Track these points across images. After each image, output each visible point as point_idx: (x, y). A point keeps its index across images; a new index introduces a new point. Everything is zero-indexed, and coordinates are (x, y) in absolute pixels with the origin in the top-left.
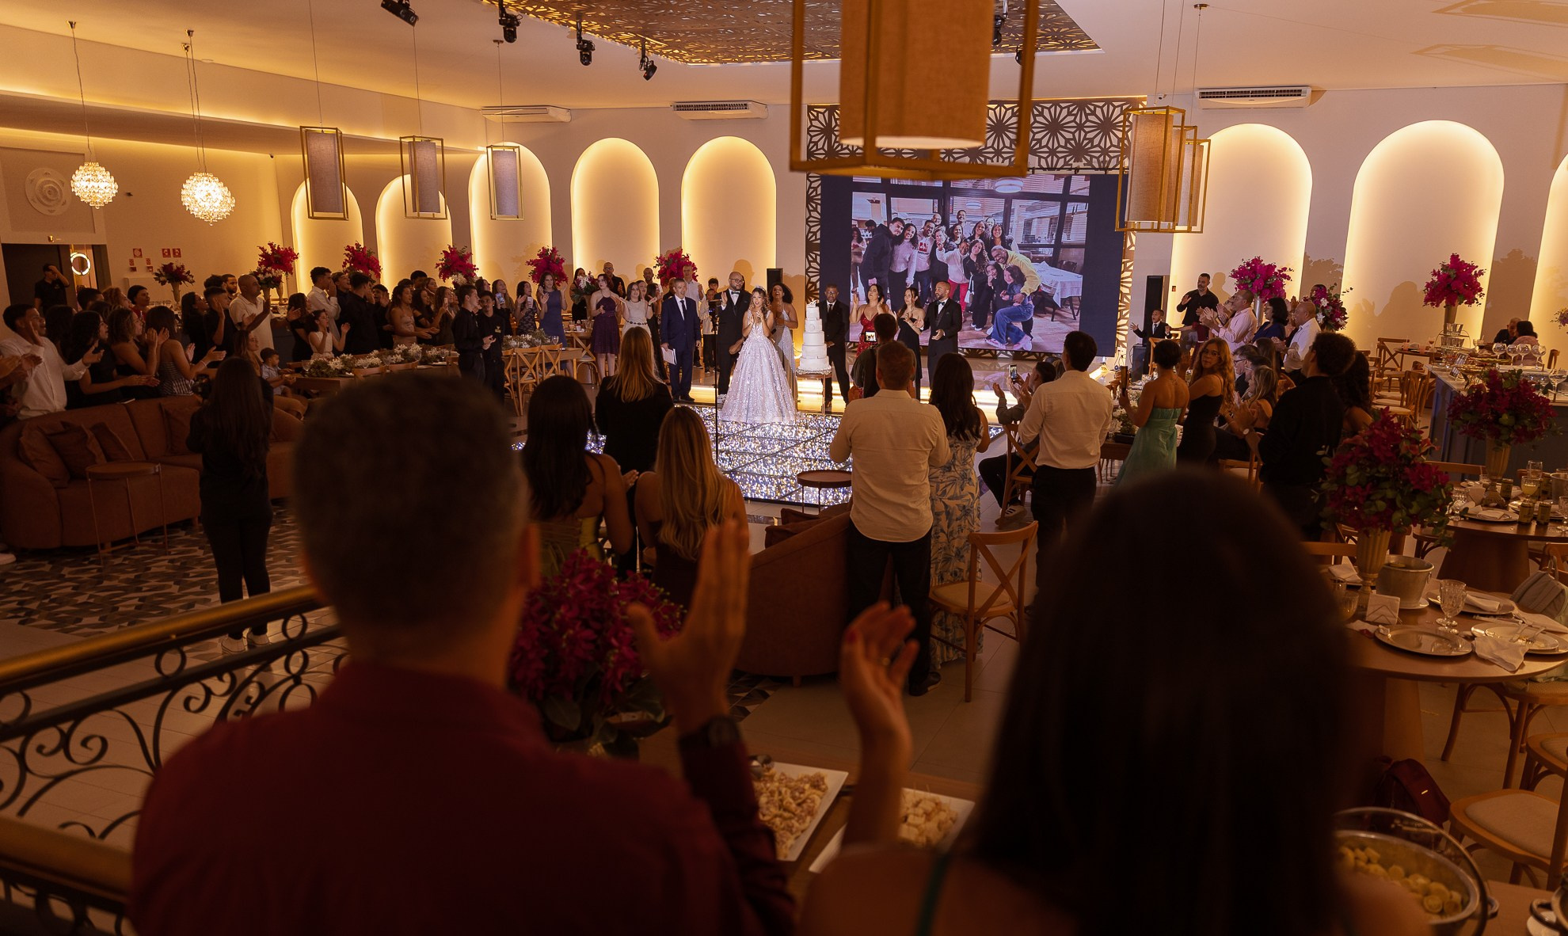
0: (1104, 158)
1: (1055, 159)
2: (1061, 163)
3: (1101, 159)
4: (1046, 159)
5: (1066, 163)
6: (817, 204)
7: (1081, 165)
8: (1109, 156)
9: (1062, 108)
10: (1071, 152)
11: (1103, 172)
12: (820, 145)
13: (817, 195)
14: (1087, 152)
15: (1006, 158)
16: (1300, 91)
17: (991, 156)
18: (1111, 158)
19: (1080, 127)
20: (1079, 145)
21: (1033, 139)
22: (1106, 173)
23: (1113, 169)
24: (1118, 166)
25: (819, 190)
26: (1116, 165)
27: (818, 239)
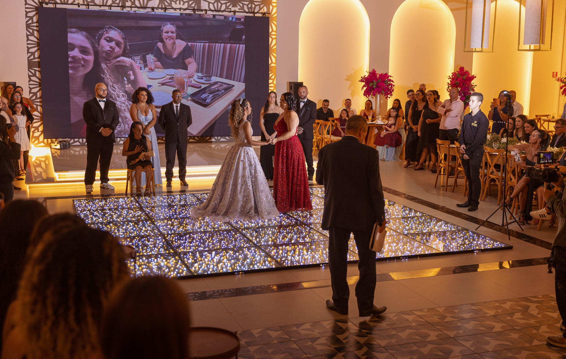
0: (252, 5)
2: (223, 7)
3: (250, 6)
4: (213, 4)
5: (227, 7)
6: (33, 30)
7: (237, 9)
8: (254, 4)
11: (252, 15)
13: (33, 23)
15: (186, 2)
18: (256, 6)
22: (254, 15)
23: (258, 13)
24: (260, 12)
25: (35, 19)
26: (259, 10)
27: (36, 58)
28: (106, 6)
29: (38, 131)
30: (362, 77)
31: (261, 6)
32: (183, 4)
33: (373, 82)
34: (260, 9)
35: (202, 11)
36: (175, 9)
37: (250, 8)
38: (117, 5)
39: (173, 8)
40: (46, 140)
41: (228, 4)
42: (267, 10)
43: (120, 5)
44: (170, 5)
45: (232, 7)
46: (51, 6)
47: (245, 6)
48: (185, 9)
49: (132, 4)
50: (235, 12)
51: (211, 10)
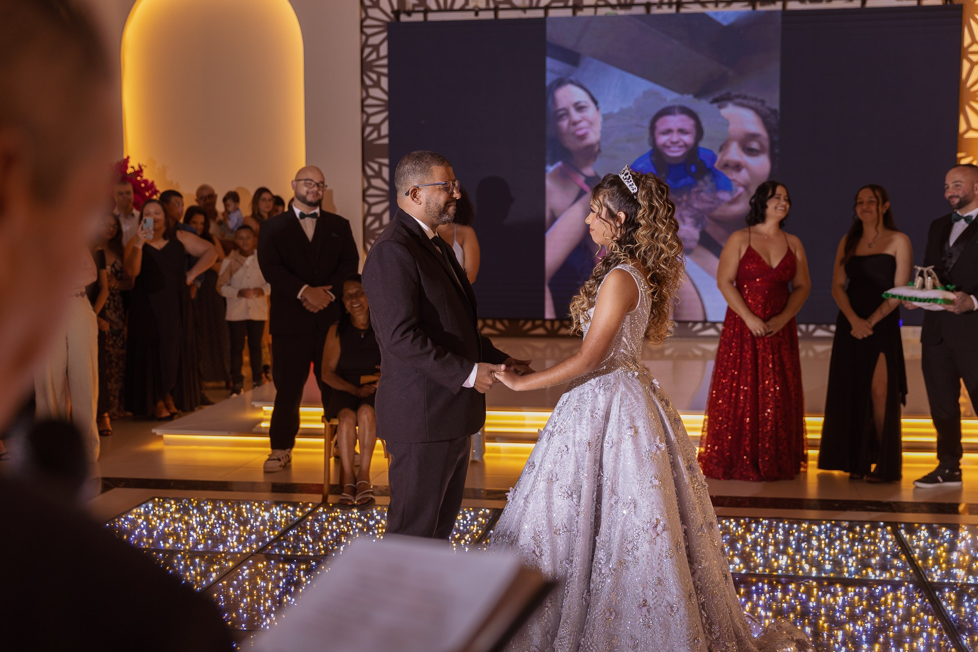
6: (379, 75)
13: (379, 58)
25: (384, 50)
27: (384, 137)
28: (537, 8)
35: (773, 1)
36: (703, 4)
43: (571, 3)
46: (418, 17)
48: (729, 3)
49: (598, 0)
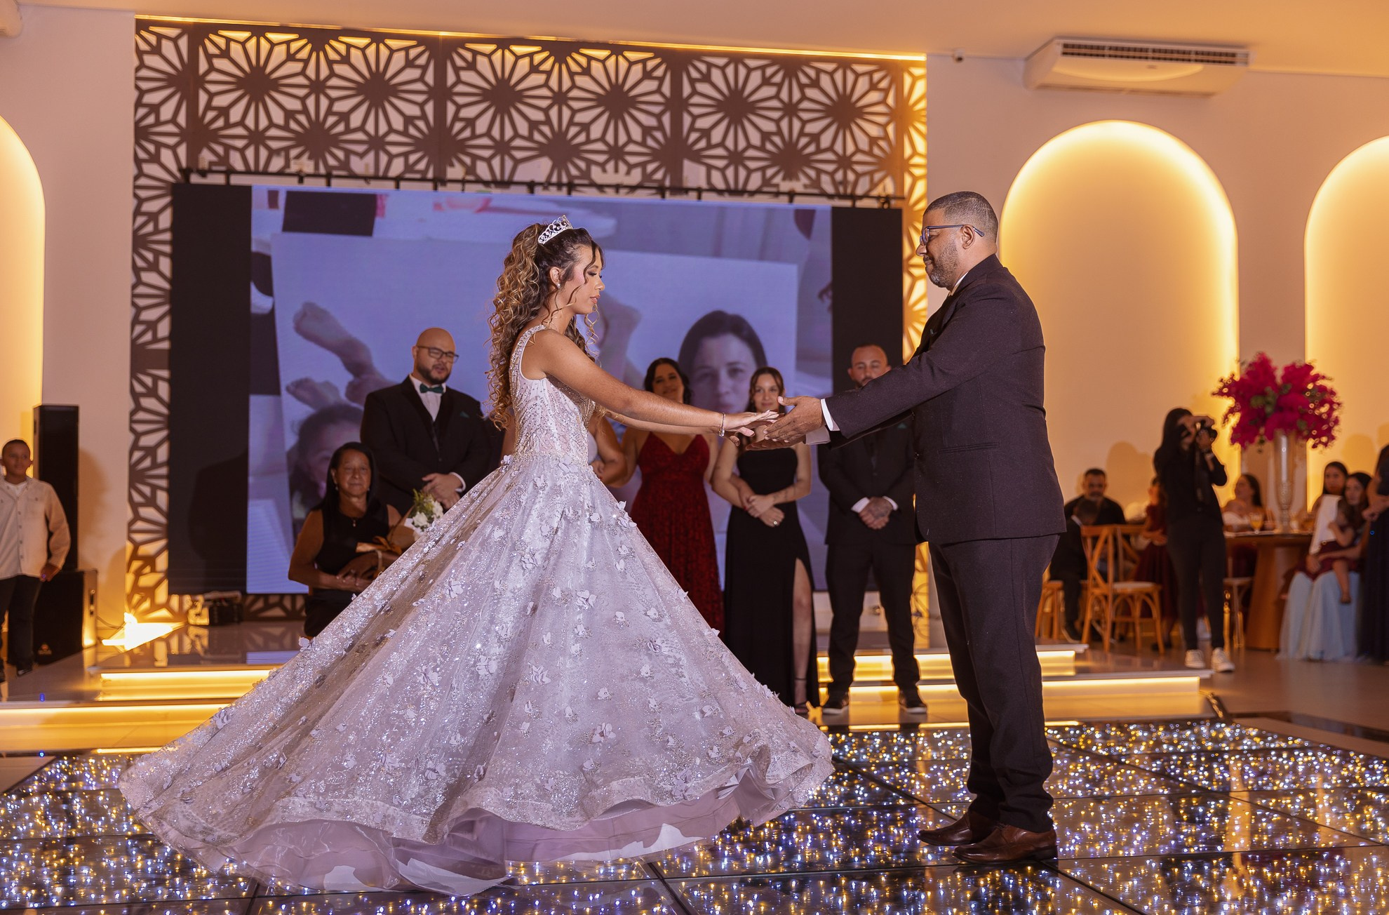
0: (845, 175)
1: (742, 173)
2: (755, 182)
3: (839, 176)
4: (722, 171)
5: (766, 182)
6: (157, 254)
7: (798, 186)
8: (854, 171)
9: (750, 70)
10: (774, 159)
11: (846, 203)
12: (166, 112)
13: (157, 231)
14: (808, 161)
15: (636, 165)
16: (1233, 55)
17: (601, 158)
18: (858, 176)
19: (790, 110)
20: (790, 145)
21: (692, 129)
22: (854, 204)
23: (866, 196)
24: (875, 193)
25: (165, 220)
26: (870, 190)
27: (163, 340)
29: (153, 570)
30: (1222, 381)
31: (877, 176)
32: (628, 173)
33: (1264, 394)
34: (874, 185)
35: (686, 191)
36: (601, 187)
37: (841, 183)
38: (418, 176)
39: (593, 184)
40: (175, 600)
41: (770, 172)
42: (896, 188)
43: (430, 175)
44: (586, 174)
45: (784, 179)
46: (219, 179)
47: (825, 179)
48: (633, 188)
49: (467, 173)
50: (792, 195)
51: (713, 189)
